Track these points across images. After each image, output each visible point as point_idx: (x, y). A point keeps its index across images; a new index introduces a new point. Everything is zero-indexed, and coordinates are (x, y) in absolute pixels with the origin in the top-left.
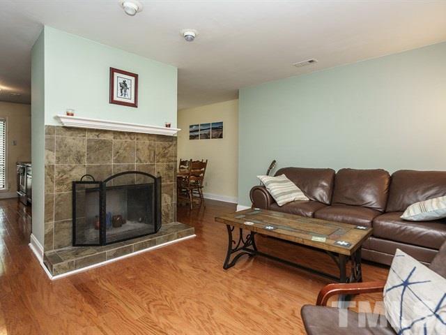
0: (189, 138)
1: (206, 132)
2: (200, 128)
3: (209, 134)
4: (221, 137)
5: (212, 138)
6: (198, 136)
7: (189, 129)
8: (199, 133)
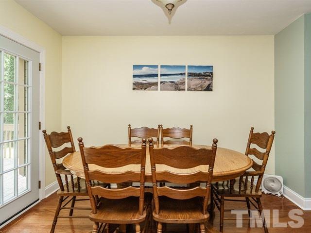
0: (132, 86)
1: (176, 79)
2: (159, 71)
3: (183, 83)
4: (209, 88)
5: (189, 89)
6: (156, 84)
7: (132, 72)
8: (159, 79)
